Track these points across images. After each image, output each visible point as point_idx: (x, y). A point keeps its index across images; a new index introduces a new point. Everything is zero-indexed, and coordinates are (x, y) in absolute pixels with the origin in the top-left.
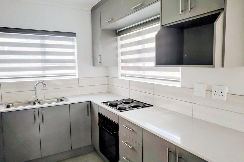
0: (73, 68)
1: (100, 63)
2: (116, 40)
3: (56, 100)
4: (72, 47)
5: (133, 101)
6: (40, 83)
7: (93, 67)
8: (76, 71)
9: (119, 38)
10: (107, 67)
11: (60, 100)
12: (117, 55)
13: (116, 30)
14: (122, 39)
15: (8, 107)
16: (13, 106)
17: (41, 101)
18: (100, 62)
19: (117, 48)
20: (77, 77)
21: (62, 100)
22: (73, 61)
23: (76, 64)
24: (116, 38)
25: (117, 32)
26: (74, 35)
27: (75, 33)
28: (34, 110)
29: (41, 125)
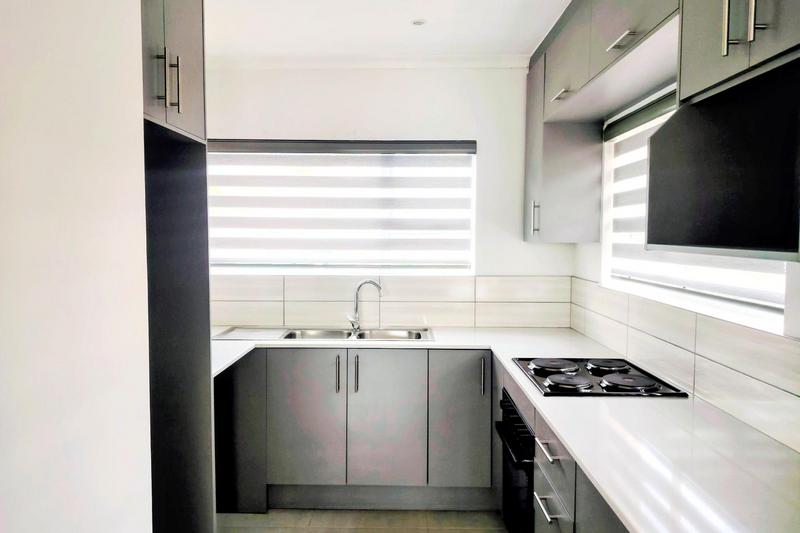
0: (462, 244)
1: (538, 230)
2: (600, 154)
3: (405, 334)
4: (464, 182)
5: (627, 367)
6: (371, 282)
7: (523, 243)
8: (469, 255)
9: (608, 146)
10: (574, 245)
11: (414, 336)
12: (600, 206)
13: (601, 122)
14: (618, 149)
15: (291, 336)
16: (303, 336)
17: (367, 332)
18: (536, 227)
19: (600, 181)
20: (471, 272)
21: (419, 336)
22: (463, 225)
23: (470, 235)
24: (598, 146)
25: (605, 126)
26: (470, 146)
27: (474, 142)
28: (338, 352)
29: (353, 396)
